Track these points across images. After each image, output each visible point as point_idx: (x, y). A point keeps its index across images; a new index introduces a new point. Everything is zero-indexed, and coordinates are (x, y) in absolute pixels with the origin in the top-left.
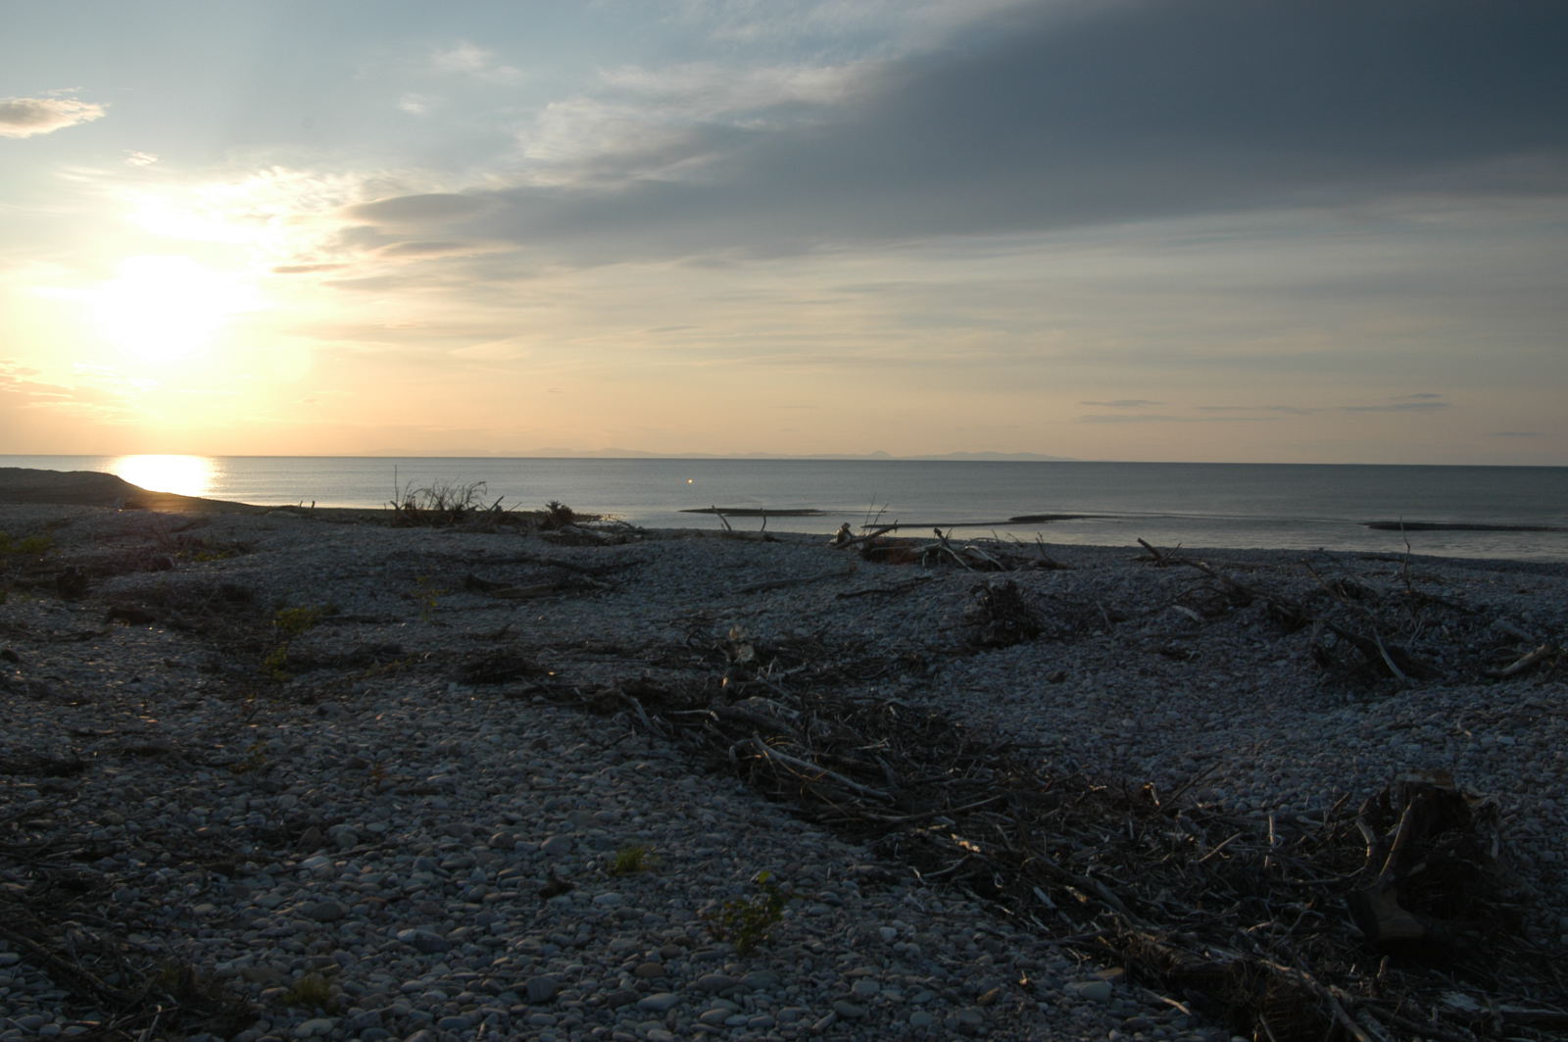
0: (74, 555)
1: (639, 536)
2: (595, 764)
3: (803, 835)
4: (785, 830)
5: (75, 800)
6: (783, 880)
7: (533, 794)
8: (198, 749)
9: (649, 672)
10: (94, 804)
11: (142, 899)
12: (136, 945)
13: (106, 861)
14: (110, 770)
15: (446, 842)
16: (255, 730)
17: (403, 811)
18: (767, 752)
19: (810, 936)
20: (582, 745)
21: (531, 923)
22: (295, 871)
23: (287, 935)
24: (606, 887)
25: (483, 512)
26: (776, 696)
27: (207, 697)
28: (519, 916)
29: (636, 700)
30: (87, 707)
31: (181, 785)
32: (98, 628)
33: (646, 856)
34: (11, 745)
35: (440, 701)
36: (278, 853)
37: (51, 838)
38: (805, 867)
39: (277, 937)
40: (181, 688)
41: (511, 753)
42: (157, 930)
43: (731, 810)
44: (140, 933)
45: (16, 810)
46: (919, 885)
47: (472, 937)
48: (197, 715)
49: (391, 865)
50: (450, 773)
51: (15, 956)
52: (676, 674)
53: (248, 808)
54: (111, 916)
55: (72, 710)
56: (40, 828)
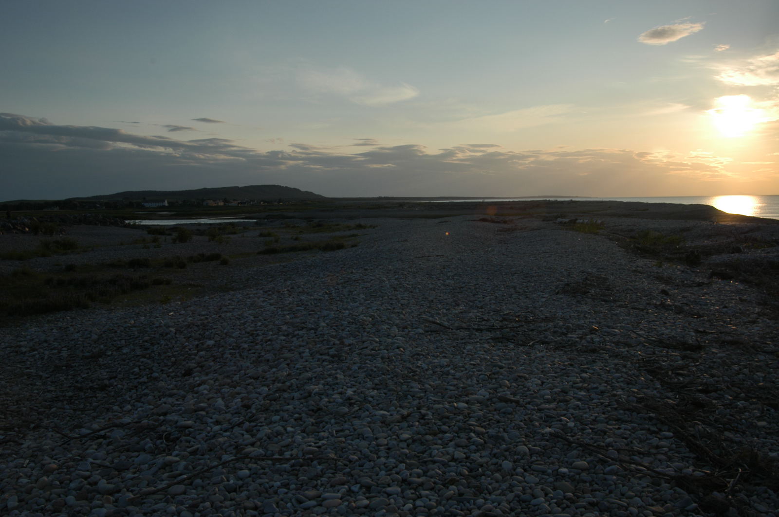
0: (693, 245)
5: (698, 363)
8: (758, 343)
10: (707, 366)
11: (731, 415)
12: (728, 437)
13: (713, 394)
14: (714, 350)
27: (761, 318)
30: (702, 319)
31: (750, 361)
32: (705, 281)
34: (667, 335)
37: (687, 380)
40: (748, 312)
42: (738, 431)
44: (730, 432)
45: (671, 365)
48: (757, 326)
51: (671, 434)
54: (716, 421)
55: (695, 320)
56: (682, 375)
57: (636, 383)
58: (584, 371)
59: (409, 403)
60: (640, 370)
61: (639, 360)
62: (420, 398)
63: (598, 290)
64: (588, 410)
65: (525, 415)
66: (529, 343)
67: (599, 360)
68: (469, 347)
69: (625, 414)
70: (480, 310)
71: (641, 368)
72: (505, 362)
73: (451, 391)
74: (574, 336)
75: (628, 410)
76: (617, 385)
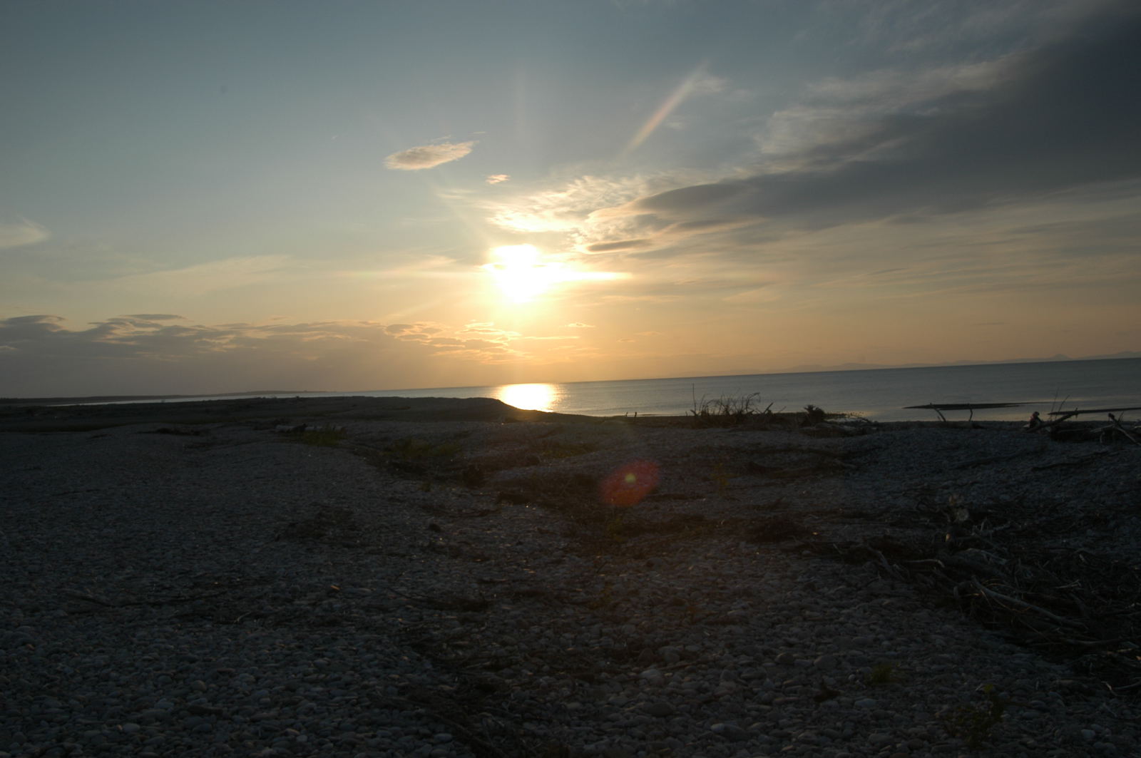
0: (473, 457)
1: (875, 428)
2: (852, 601)
3: (1014, 655)
4: (1000, 652)
5: (483, 628)
6: (1001, 691)
7: (806, 624)
8: (565, 592)
9: (889, 531)
10: (496, 631)
11: (532, 698)
12: (529, 730)
13: (506, 671)
14: (506, 607)
15: (744, 660)
16: (603, 579)
17: (711, 636)
18: (983, 591)
19: (1025, 735)
20: (841, 587)
21: (809, 721)
22: (636, 680)
23: (633, 725)
24: (864, 694)
25: (758, 415)
26: (988, 548)
27: (568, 555)
28: (799, 716)
29: (880, 552)
30: (488, 562)
31: (554, 618)
32: (492, 507)
33: (893, 671)
34: (439, 590)
35: (734, 555)
36: (623, 667)
37: (469, 654)
38: (1018, 681)
39: (626, 727)
40: (550, 549)
41: (788, 593)
42: (542, 720)
43: (957, 636)
44: (531, 723)
45: (445, 634)
46: (1112, 697)
47: (765, 730)
48: (563, 568)
49: (704, 676)
50: (744, 608)
51: (449, 736)
52: (909, 532)
53: (601, 634)
54: (512, 709)
55: (478, 565)
56: (461, 647)
57: (397, 665)
58: (320, 655)
59: (43, 733)
60: (402, 646)
61: (400, 631)
62: (62, 723)
63: (338, 531)
64: (327, 714)
65: (231, 732)
66: (235, 619)
67: (342, 636)
68: (141, 633)
69: (382, 713)
70: (159, 573)
71: (403, 643)
72: (198, 652)
73: (112, 705)
74: (302, 603)
75: (386, 706)
76: (369, 671)
